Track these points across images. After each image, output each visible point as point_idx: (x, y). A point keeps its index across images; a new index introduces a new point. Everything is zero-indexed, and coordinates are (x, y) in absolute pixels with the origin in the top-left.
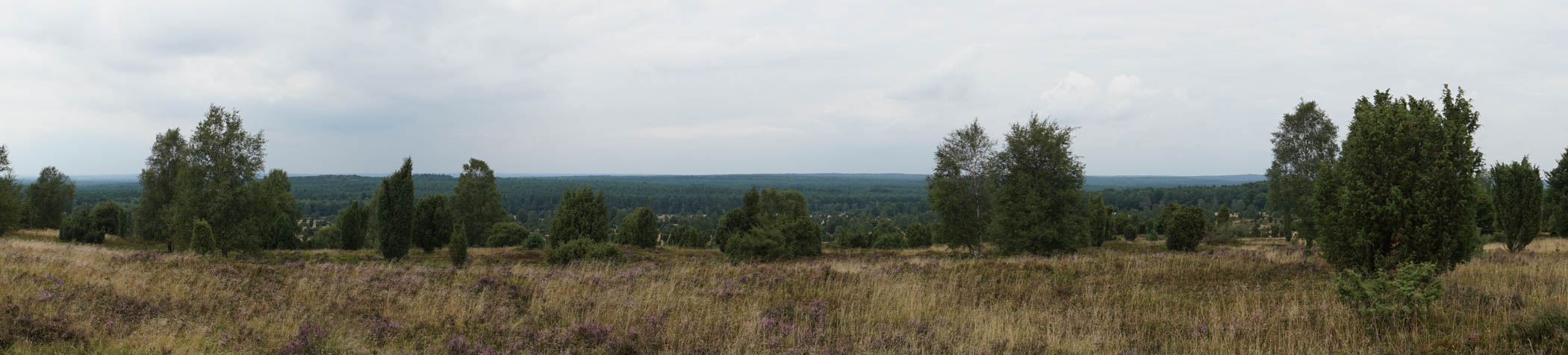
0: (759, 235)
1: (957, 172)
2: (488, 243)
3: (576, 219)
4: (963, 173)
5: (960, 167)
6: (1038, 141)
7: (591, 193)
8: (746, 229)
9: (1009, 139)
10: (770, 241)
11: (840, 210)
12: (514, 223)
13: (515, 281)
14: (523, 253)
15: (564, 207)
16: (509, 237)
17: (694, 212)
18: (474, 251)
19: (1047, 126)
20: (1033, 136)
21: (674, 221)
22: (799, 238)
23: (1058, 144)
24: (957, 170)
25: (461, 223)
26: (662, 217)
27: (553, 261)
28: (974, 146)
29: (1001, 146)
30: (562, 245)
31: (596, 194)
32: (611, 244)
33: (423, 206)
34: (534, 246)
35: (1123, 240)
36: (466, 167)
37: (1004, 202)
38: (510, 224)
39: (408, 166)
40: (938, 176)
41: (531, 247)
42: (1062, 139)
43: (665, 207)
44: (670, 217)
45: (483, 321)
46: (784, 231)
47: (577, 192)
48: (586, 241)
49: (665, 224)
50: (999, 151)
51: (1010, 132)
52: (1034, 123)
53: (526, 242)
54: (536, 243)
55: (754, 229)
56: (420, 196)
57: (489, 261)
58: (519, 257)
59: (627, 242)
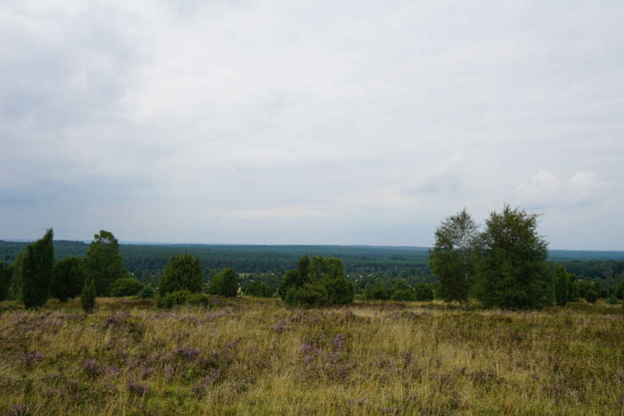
0: (309, 289)
1: (451, 247)
2: (111, 294)
3: (179, 277)
4: (455, 247)
5: (453, 243)
6: (510, 225)
7: (190, 257)
8: (300, 284)
9: (489, 223)
10: (316, 293)
11: (369, 272)
12: (132, 278)
13: (133, 321)
14: (138, 301)
15: (170, 267)
16: (127, 289)
17: (265, 271)
18: (100, 300)
19: (518, 213)
20: (506, 221)
21: (251, 277)
22: (338, 291)
23: (526, 227)
24: (451, 245)
25: (91, 278)
26: (243, 275)
27: (160, 306)
28: (463, 228)
29: (482, 228)
30: (168, 295)
31: (194, 258)
32: (204, 295)
33: (61, 266)
34: (147, 296)
35: (585, 302)
36: (96, 236)
37: (485, 270)
38: (128, 280)
39: (50, 235)
40: (437, 250)
41: (144, 297)
42: (529, 223)
43: (244, 268)
44: (248, 275)
45: (109, 349)
46: (327, 286)
47: (180, 258)
48: (185, 292)
49: (245, 280)
50: (481, 232)
51: (489, 218)
52: (506, 212)
53: (141, 293)
54: (148, 294)
55: (306, 285)
56: (58, 258)
57: (113, 307)
58: (136, 304)
59: (215, 293)
